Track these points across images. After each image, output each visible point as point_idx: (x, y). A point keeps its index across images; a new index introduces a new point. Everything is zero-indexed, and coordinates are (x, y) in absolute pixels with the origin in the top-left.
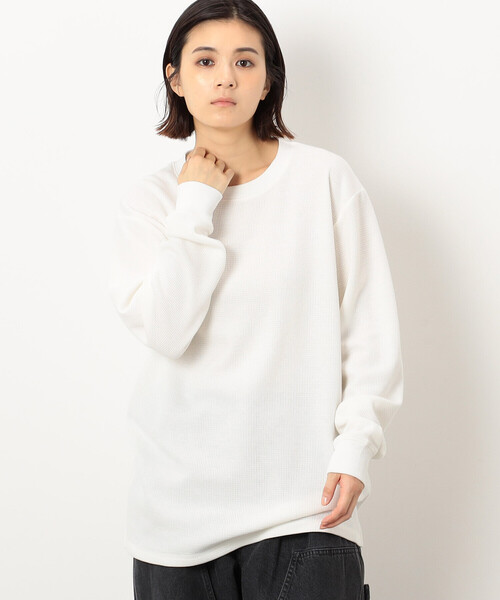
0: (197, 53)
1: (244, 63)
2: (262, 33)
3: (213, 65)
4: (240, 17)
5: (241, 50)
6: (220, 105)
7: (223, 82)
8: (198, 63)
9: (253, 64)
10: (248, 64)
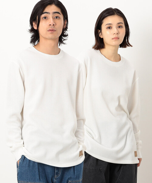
0: (106, 25)
1: (119, 27)
2: (123, 18)
3: (111, 28)
4: (117, 14)
5: (119, 23)
6: (115, 39)
7: (115, 32)
8: (107, 28)
9: (122, 27)
10: (121, 27)
